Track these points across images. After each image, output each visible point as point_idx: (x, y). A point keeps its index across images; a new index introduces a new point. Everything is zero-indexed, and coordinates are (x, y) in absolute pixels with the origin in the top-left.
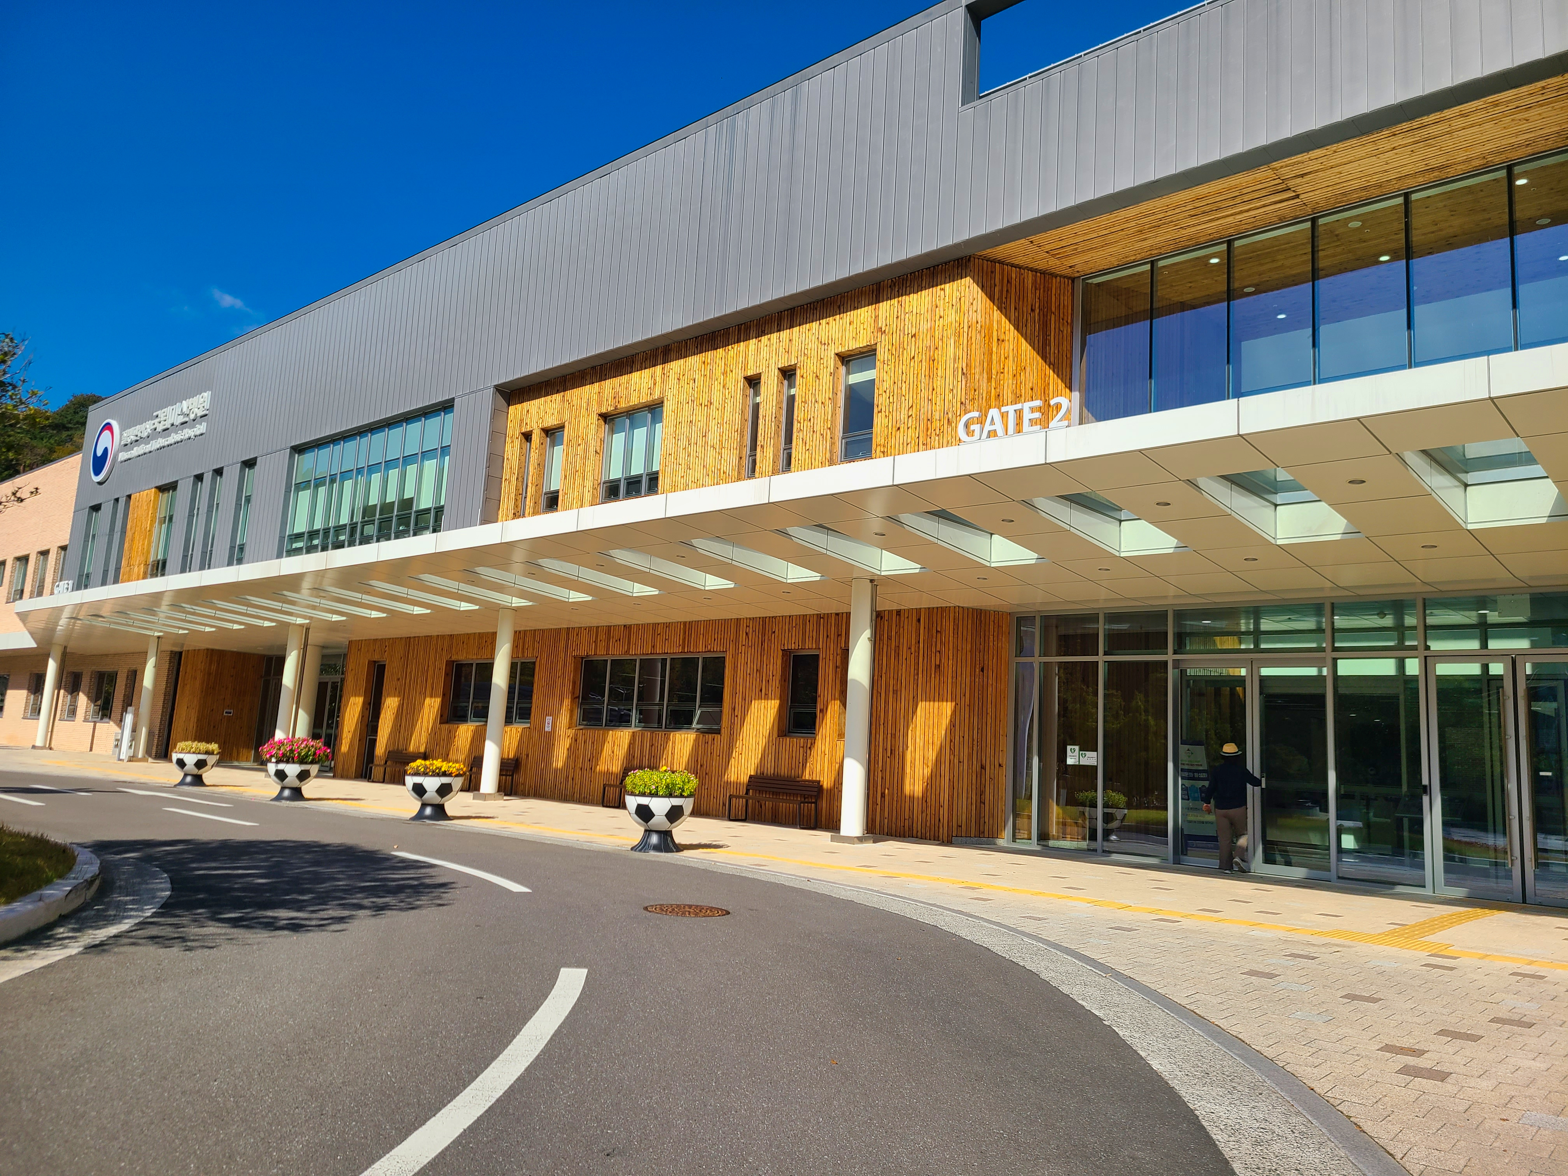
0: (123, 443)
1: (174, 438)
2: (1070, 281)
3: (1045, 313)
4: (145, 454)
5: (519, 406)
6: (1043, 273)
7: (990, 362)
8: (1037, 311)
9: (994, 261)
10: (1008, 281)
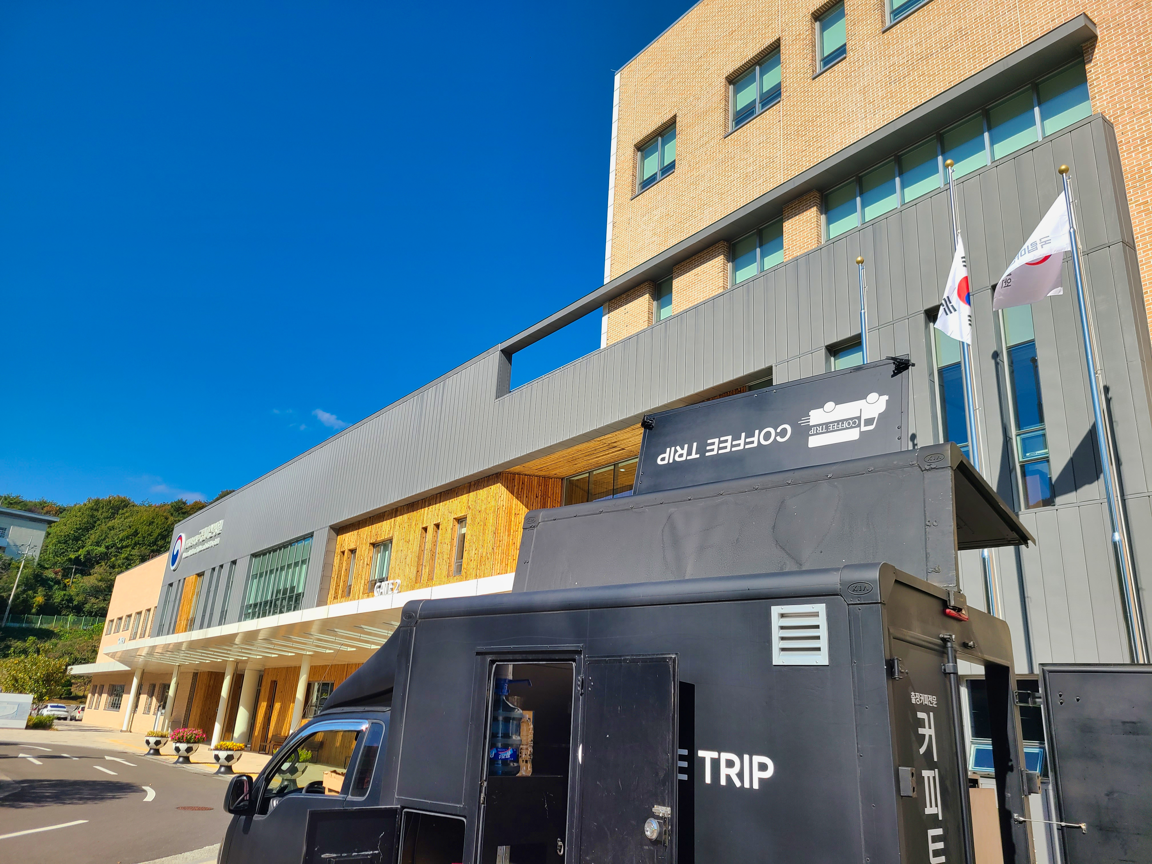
0: (186, 547)
1: (207, 545)
2: (560, 480)
3: (544, 498)
4: (194, 554)
5: (341, 536)
6: (544, 477)
7: (510, 525)
8: (540, 497)
9: (514, 474)
10: (523, 483)
